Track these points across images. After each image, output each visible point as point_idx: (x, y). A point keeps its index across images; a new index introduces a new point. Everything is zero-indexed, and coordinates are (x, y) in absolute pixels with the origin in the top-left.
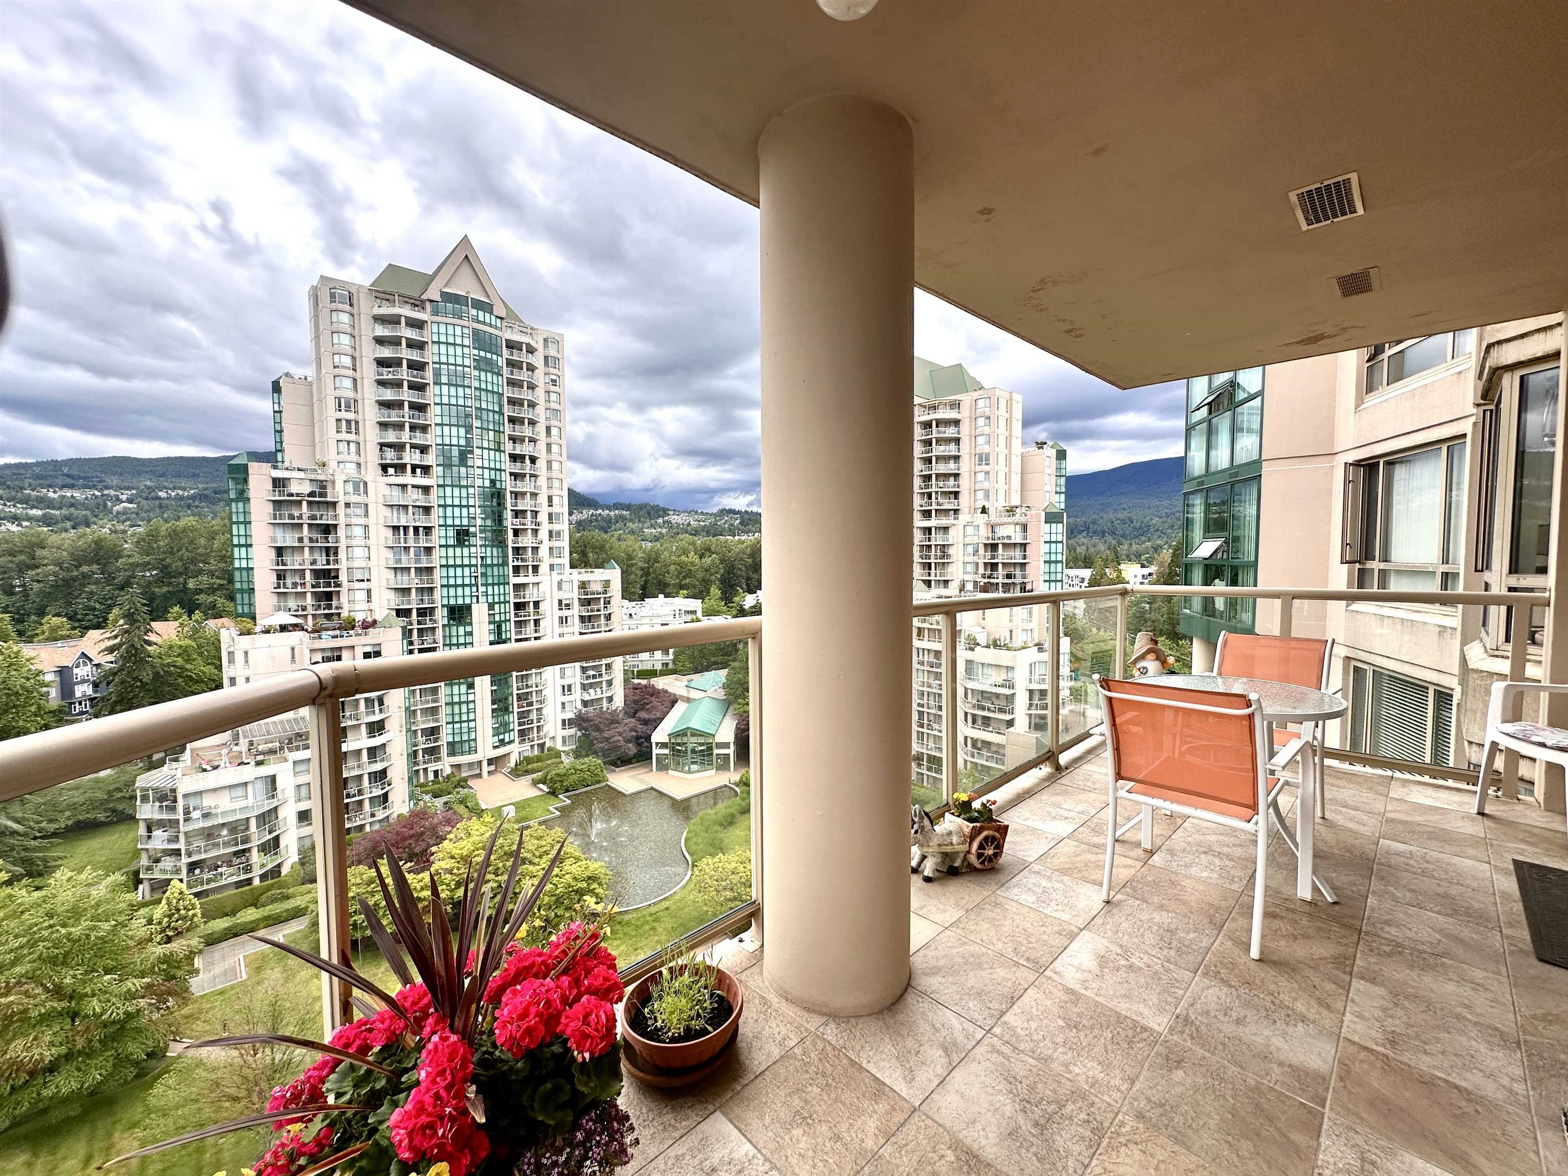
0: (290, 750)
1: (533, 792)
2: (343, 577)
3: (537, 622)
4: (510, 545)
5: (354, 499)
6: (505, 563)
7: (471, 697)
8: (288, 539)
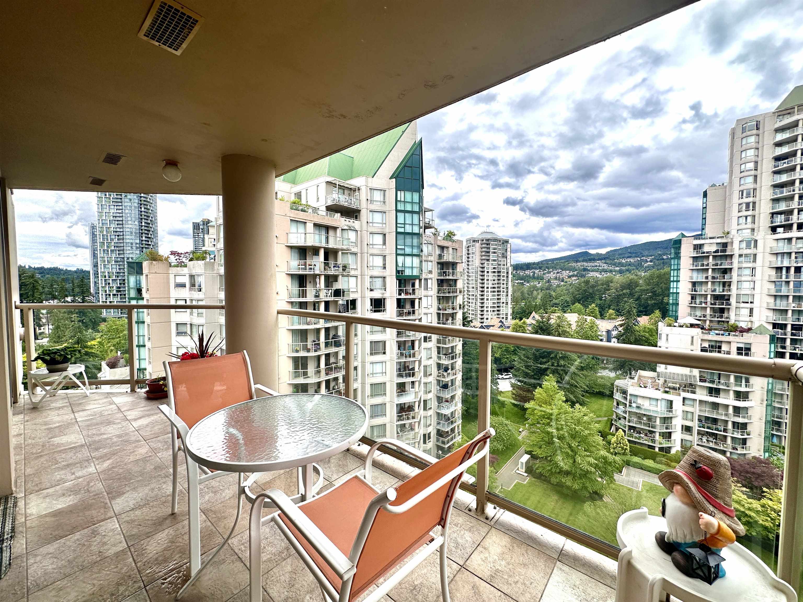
2: (733, 301)
5: (747, 251)
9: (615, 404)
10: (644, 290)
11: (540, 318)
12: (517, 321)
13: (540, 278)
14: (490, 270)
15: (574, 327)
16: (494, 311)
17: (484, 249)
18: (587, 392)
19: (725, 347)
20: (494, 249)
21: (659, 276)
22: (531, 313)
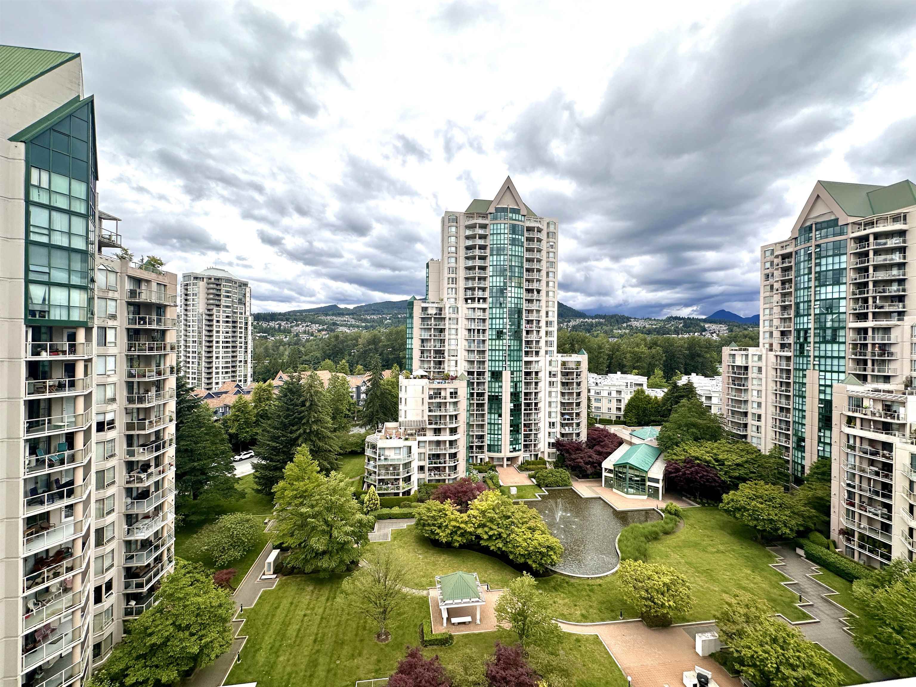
0: (419, 435)
1: (528, 482)
2: (446, 354)
3: (536, 383)
4: (524, 339)
5: (453, 316)
6: (520, 350)
7: (500, 422)
8: (426, 335)
9: (366, 461)
10: (385, 346)
11: (288, 379)
12: (261, 383)
13: (287, 332)
14: (221, 319)
15: (326, 385)
16: (227, 373)
17: (211, 291)
18: (340, 454)
19: (443, 394)
20: (228, 292)
21: (397, 333)
22: (277, 373)
